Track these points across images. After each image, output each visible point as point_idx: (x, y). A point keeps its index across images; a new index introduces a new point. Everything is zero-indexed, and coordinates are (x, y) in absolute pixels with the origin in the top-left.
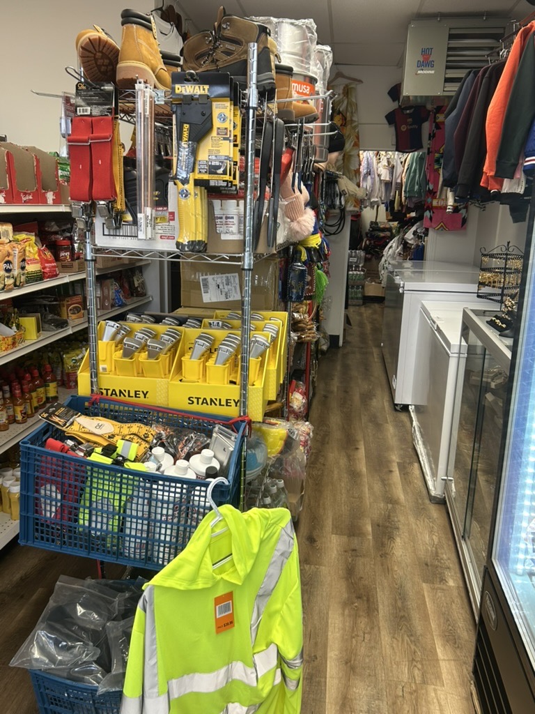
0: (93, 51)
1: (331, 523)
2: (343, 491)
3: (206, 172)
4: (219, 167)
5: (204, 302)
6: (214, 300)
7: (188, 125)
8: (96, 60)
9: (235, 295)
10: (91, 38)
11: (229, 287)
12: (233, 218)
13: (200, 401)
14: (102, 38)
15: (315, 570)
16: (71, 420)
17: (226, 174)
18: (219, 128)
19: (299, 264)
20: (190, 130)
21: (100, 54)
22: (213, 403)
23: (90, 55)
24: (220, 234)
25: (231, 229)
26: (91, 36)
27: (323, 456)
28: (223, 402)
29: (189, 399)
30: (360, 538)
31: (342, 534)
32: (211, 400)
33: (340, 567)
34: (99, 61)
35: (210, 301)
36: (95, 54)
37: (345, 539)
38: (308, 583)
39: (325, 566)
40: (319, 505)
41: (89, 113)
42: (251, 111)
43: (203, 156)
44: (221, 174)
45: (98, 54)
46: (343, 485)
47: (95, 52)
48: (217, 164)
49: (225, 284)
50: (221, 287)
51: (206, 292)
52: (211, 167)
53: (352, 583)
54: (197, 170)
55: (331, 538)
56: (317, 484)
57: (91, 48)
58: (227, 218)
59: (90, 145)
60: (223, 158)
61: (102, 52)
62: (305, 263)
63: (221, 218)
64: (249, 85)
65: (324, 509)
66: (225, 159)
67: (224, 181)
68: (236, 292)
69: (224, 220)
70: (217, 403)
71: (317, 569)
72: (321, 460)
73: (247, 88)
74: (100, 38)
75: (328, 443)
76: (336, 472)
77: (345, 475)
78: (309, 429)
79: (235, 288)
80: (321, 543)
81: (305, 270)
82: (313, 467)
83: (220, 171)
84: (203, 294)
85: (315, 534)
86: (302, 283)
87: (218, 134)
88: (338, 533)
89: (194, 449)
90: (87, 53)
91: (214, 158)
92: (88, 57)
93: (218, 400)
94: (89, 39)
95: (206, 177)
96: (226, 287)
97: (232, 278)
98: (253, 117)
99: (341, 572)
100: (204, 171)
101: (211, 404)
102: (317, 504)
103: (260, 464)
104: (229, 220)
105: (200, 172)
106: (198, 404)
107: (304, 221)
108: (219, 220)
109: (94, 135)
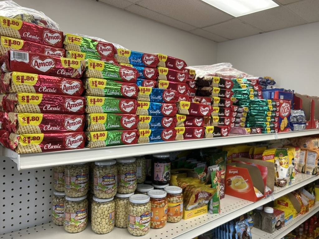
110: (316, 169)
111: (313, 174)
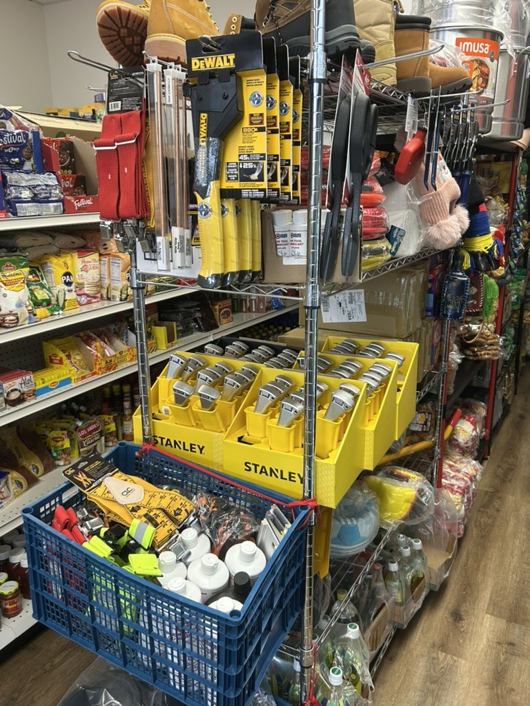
0: (114, 27)
1: (488, 596)
2: (516, 552)
3: (236, 179)
4: (253, 171)
5: (324, 322)
6: (335, 320)
7: (206, 115)
8: (122, 39)
9: (360, 315)
10: (107, 10)
11: (353, 306)
12: (299, 235)
13: (259, 469)
14: (122, 8)
15: (452, 662)
16: (100, 480)
17: (263, 181)
18: (251, 115)
19: (460, 274)
20: (209, 121)
21: (126, 30)
22: (273, 474)
23: (112, 33)
24: (282, 257)
25: (297, 250)
26: (109, 7)
27: (499, 498)
28: (286, 475)
29: (246, 464)
30: (523, 628)
31: (500, 616)
32: (271, 470)
33: (487, 666)
34: (127, 39)
35: (331, 322)
36: (119, 32)
37: (502, 624)
38: (437, 681)
39: (466, 659)
40: (478, 567)
41: (120, 109)
42: (316, 85)
43: (232, 156)
44: (256, 181)
45: (122, 30)
46: (517, 543)
47: (117, 29)
48: (251, 166)
49: (348, 302)
50: (343, 305)
51: (326, 311)
52: (242, 170)
53: (497, 694)
54: (225, 178)
55: (483, 619)
56: (482, 537)
57: (110, 24)
58: (293, 235)
59: (117, 148)
60: (258, 157)
61: (126, 27)
62: (467, 272)
63: (285, 236)
64: (312, 47)
65: (484, 574)
66: (261, 159)
67: (260, 190)
68: (361, 312)
69: (289, 238)
70: (279, 475)
71: (455, 661)
72: (496, 504)
73: (310, 52)
74: (119, 9)
75: (510, 481)
76: (511, 523)
77: (524, 530)
78: (476, 470)
79: (360, 306)
80: (469, 624)
81: (467, 281)
82: (483, 512)
83: (255, 176)
84: (323, 313)
85: (463, 608)
86: (461, 298)
87: (251, 123)
88: (495, 613)
89: (237, 537)
90: (107, 31)
91: (246, 158)
92: (110, 36)
93: (279, 471)
94: (105, 12)
95: (236, 185)
96: (348, 305)
97: (356, 295)
98: (319, 94)
99: (485, 674)
100: (233, 177)
101: (271, 475)
102: (476, 565)
103: (364, 539)
104: (294, 238)
105: (229, 179)
106: (256, 472)
107: (447, 224)
108: (281, 239)
109: (123, 135)
110: (125, 288)
111: (121, 300)
